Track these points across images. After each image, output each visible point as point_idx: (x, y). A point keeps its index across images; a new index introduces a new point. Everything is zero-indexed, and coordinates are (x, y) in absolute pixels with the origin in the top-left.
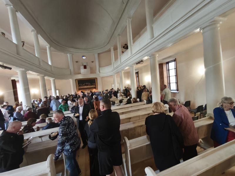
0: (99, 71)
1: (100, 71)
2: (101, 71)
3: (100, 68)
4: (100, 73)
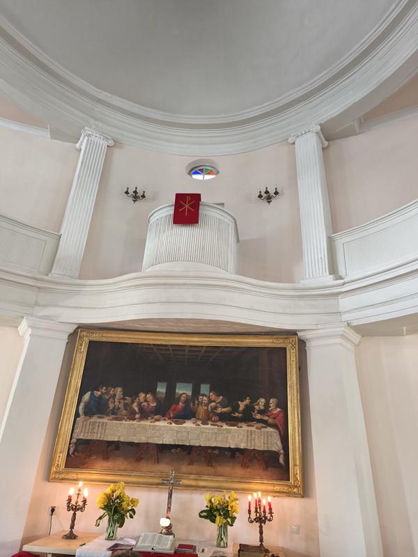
0: (332, 269)
1: (342, 271)
2: (349, 268)
3: (340, 240)
4: (340, 279)
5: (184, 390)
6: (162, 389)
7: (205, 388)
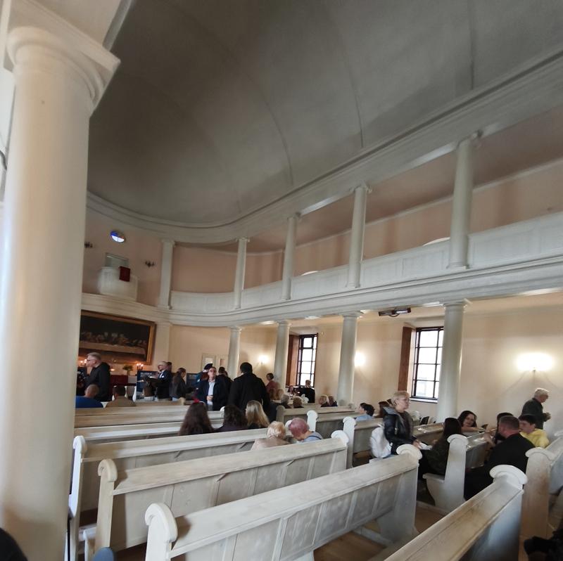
0: (169, 304)
1: (172, 304)
2: (175, 304)
3: (174, 293)
4: (171, 308)
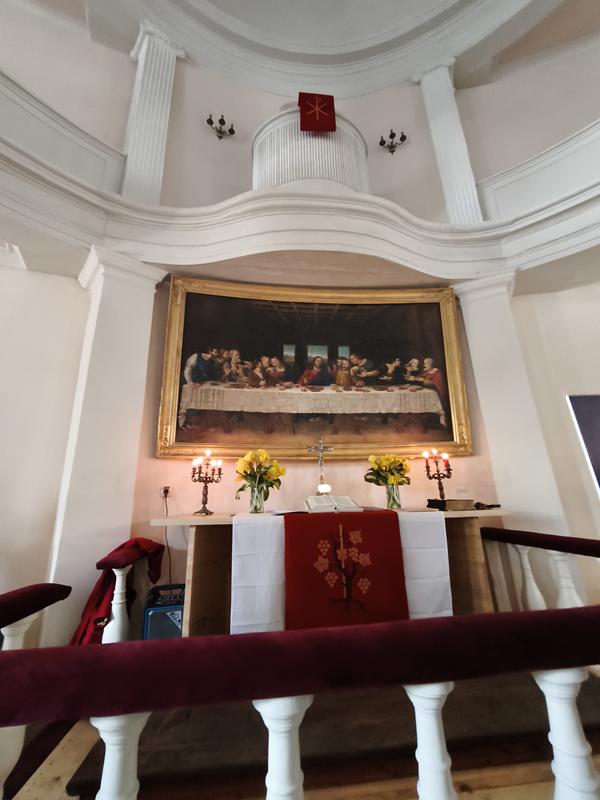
0: (485, 218)
3: (490, 186)
5: (317, 353)
6: (289, 352)
7: (343, 351)
